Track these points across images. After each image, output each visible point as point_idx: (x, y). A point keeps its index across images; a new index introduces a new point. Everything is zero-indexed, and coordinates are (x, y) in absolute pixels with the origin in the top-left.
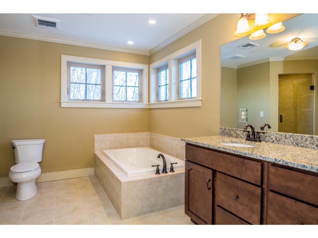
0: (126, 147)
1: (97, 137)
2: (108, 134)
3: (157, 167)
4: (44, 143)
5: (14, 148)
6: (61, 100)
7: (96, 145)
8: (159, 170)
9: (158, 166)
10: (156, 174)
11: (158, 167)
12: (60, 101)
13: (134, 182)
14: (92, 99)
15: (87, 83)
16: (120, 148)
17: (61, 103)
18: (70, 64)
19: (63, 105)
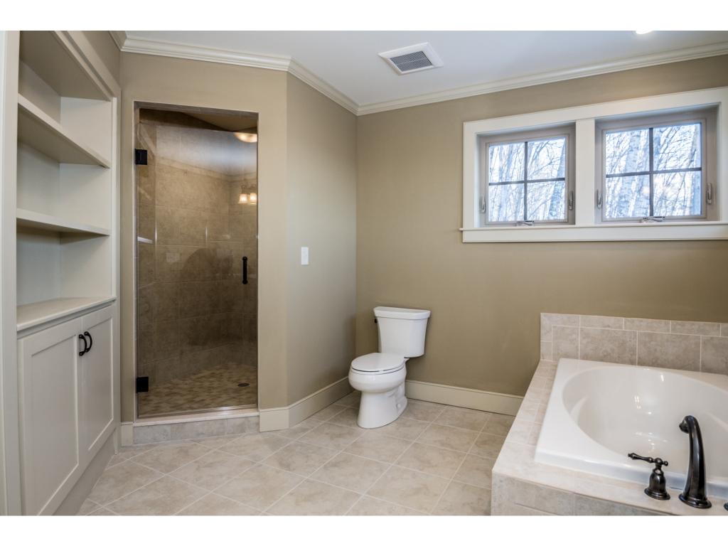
0: (642, 363)
1: (550, 322)
2: (580, 316)
3: (654, 465)
4: (429, 319)
5: (376, 321)
6: (462, 227)
7: (544, 340)
8: (663, 481)
9: (660, 464)
10: (649, 492)
11: (659, 467)
12: (461, 229)
13: (537, 487)
14: (541, 219)
15: (529, 179)
16: (620, 360)
17: (462, 231)
18: (485, 141)
19: (467, 237)
